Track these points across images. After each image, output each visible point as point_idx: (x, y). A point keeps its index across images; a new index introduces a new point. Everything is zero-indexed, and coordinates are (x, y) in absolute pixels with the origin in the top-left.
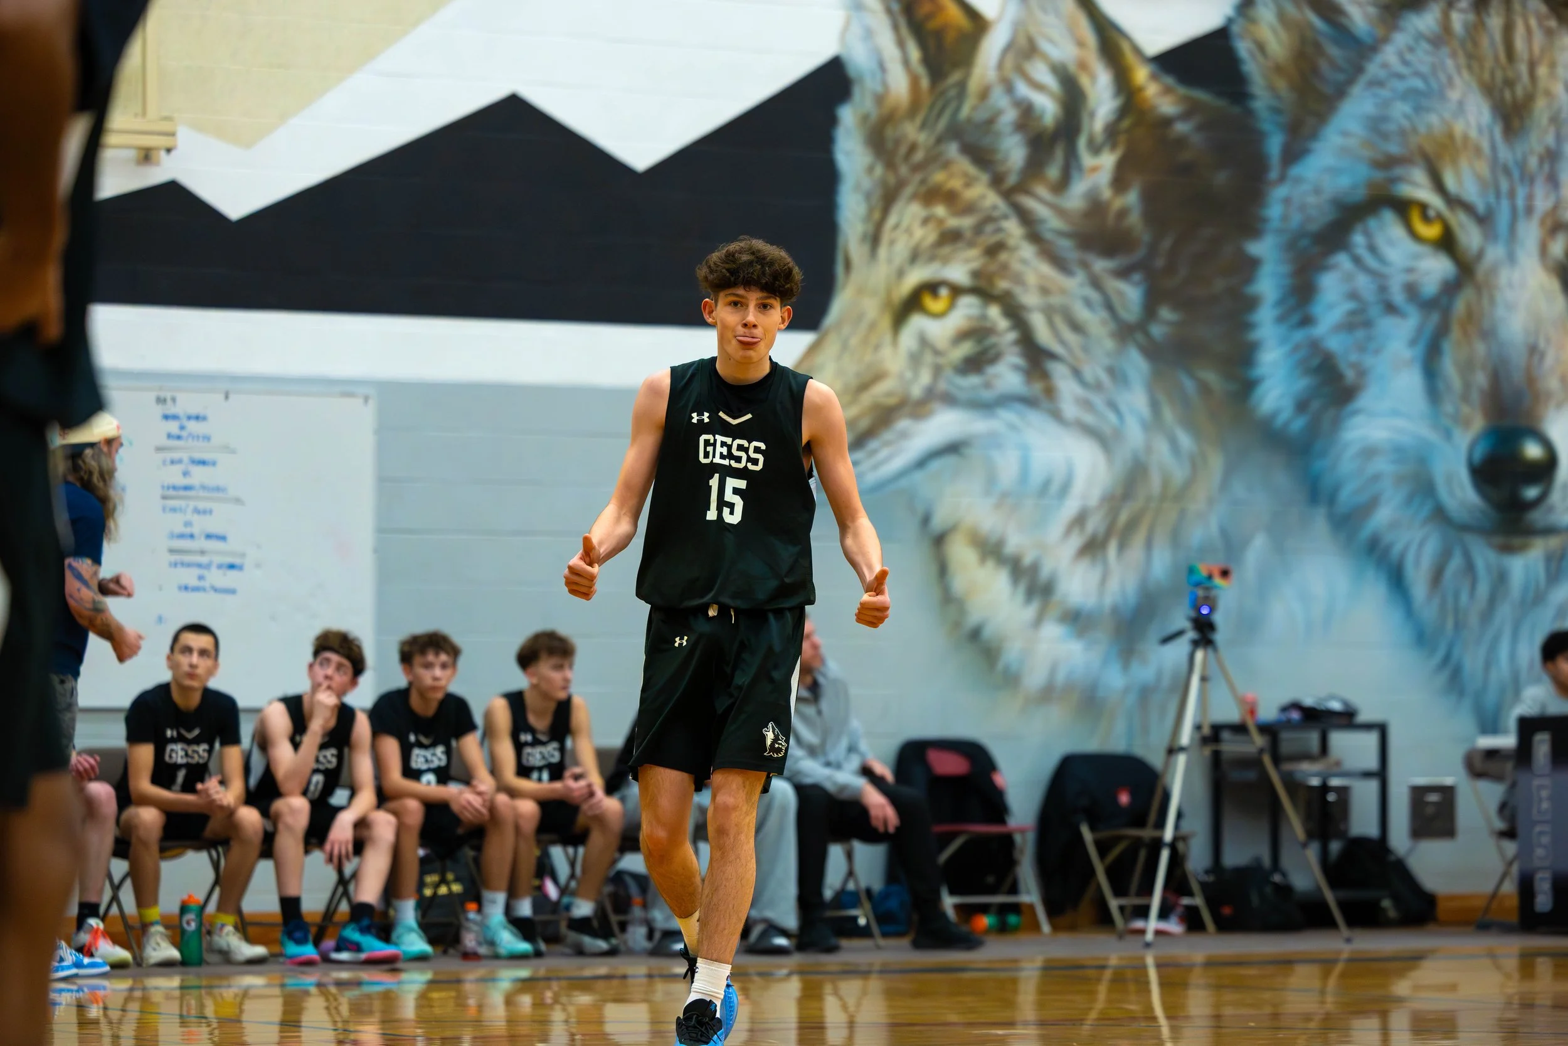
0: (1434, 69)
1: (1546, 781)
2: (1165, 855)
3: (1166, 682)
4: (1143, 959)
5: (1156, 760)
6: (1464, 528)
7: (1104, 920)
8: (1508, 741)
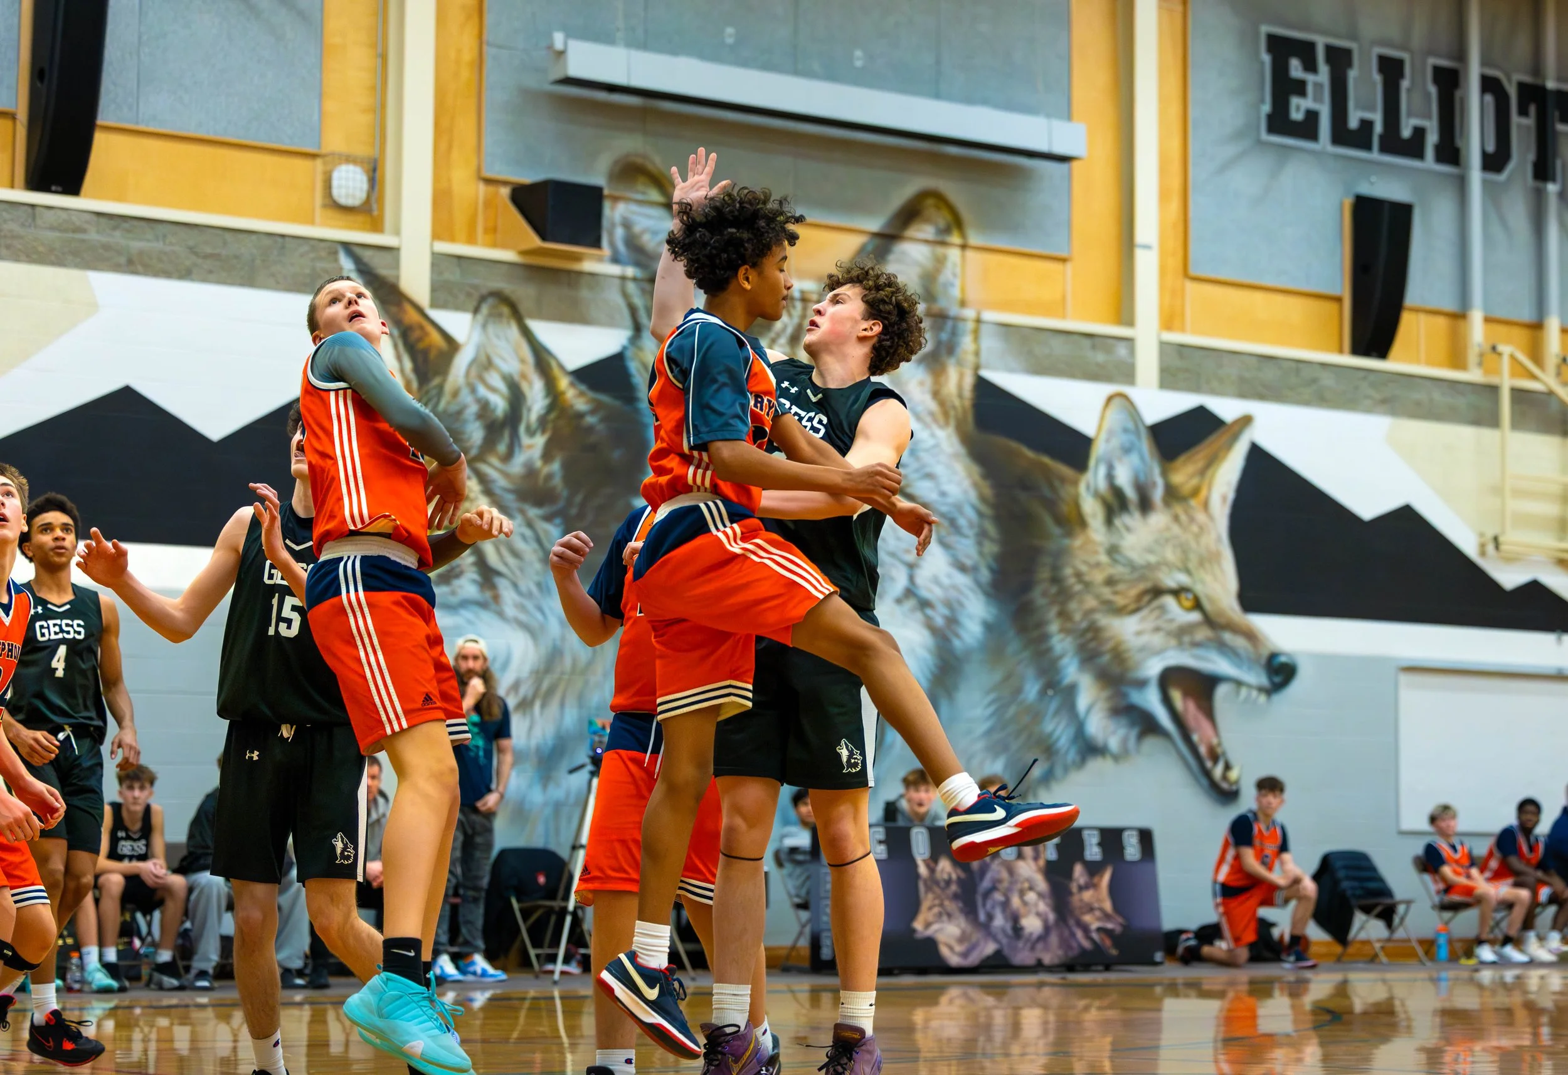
2: (568, 920)
3: (572, 800)
4: (552, 992)
5: (564, 853)
7: (525, 963)
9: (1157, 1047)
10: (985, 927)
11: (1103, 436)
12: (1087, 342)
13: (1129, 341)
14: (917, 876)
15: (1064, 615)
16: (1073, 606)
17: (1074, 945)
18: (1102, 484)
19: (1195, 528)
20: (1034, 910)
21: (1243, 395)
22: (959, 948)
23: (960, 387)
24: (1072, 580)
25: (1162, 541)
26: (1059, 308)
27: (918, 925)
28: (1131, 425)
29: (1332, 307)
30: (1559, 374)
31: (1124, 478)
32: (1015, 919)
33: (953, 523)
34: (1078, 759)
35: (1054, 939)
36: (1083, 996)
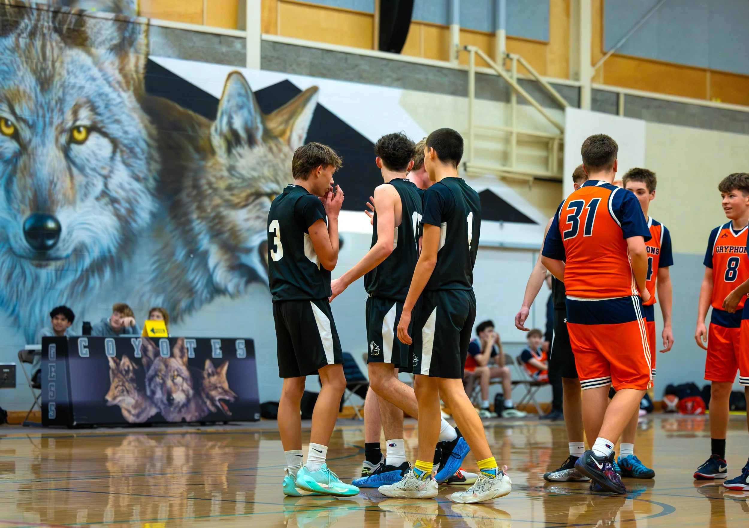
0: (12, 62)
1: (54, 364)
6: (21, 257)
8: (38, 347)
9: (255, 469)
10: (151, 399)
11: (226, 98)
12: (216, 40)
13: (243, 39)
14: (109, 367)
15: (200, 208)
16: (206, 203)
17: (205, 409)
18: (225, 128)
19: (282, 156)
20: (181, 388)
21: (312, 74)
22: (133, 412)
23: (137, 66)
24: (206, 187)
25: (262, 163)
26: (199, 18)
27: (109, 398)
28: (243, 92)
29: (368, 20)
30: (504, 64)
31: (238, 124)
32: (169, 394)
33: (132, 150)
34: (208, 296)
35: (193, 406)
36: (210, 440)
